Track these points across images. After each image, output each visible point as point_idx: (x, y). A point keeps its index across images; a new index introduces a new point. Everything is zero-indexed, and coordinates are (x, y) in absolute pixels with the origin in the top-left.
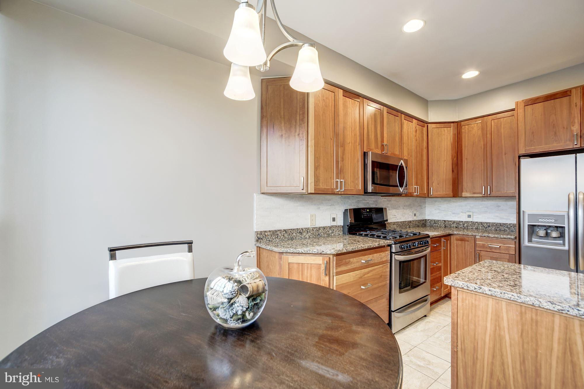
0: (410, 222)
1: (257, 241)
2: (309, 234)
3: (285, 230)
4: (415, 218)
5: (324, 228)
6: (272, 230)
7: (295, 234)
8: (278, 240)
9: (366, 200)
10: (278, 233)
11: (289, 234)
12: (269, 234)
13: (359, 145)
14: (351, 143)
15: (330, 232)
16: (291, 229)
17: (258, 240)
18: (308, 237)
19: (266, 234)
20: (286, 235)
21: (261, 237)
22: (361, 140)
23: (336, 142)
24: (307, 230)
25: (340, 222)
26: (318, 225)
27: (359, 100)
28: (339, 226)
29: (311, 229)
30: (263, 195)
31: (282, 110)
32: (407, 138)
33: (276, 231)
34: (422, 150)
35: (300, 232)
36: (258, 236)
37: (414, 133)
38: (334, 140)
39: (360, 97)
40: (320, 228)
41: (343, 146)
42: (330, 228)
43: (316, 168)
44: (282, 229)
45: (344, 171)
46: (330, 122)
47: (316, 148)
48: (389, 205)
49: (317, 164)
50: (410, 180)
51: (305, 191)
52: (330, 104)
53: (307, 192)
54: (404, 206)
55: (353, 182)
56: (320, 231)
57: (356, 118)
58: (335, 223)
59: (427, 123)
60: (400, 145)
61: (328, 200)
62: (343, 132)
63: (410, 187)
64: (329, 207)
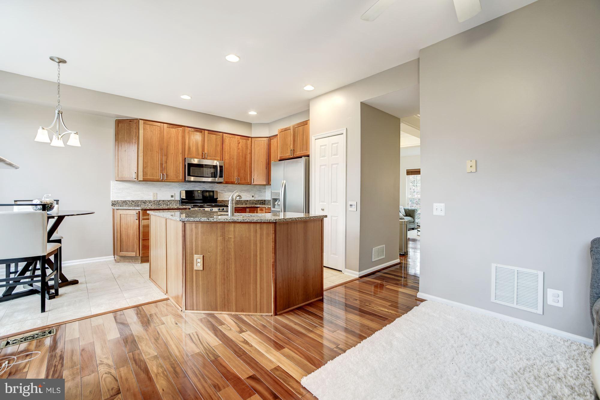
0: (247, 201)
1: (112, 205)
2: (151, 204)
4: (253, 199)
5: (163, 201)
6: (123, 200)
7: (140, 203)
9: (203, 186)
11: (136, 203)
12: (120, 202)
13: (181, 154)
14: (174, 153)
15: (169, 203)
16: (137, 201)
19: (119, 202)
20: (133, 203)
21: (114, 204)
22: (182, 151)
23: (160, 153)
24: (150, 201)
25: (178, 198)
26: (158, 199)
27: (181, 129)
28: (176, 200)
29: (153, 201)
30: (117, 181)
31: (126, 137)
32: (229, 148)
33: (126, 201)
34: (246, 155)
35: (144, 202)
36: (113, 203)
37: (236, 145)
38: (159, 152)
39: (182, 127)
40: (160, 201)
41: (167, 155)
42: (169, 201)
43: (144, 168)
44: (131, 200)
45: (167, 169)
46: (156, 143)
47: (145, 157)
48: (225, 190)
49: (145, 166)
50: (232, 174)
51: (136, 180)
52: (157, 133)
53: (137, 180)
54: (241, 190)
55: (175, 175)
56: (160, 202)
57: (179, 139)
58: (173, 199)
59: (252, 138)
60: (221, 153)
61: (169, 185)
62: (167, 147)
63: (232, 178)
64: (169, 189)
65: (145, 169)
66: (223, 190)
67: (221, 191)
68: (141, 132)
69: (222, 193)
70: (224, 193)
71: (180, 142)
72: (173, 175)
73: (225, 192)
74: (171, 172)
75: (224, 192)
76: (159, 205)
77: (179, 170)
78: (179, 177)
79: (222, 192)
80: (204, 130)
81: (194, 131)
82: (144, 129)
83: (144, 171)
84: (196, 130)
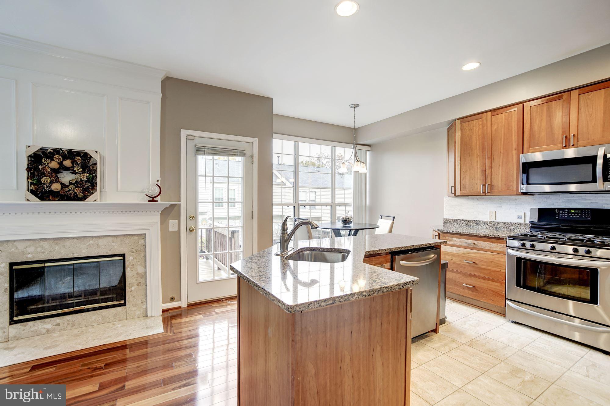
2: (486, 226)
3: (463, 220)
5: (504, 223)
7: (472, 224)
8: (458, 226)
10: (459, 221)
11: (467, 223)
12: (452, 221)
14: (503, 151)
15: (513, 227)
16: (469, 220)
17: (445, 223)
18: (485, 228)
19: (450, 221)
20: (464, 223)
23: (482, 156)
24: (485, 223)
25: (526, 221)
26: (497, 221)
27: (516, 109)
28: (524, 223)
29: (489, 222)
30: (450, 198)
31: (451, 145)
33: (457, 220)
35: (477, 223)
36: (445, 221)
38: (480, 155)
39: (518, 105)
40: (498, 223)
41: (491, 157)
42: (513, 224)
45: (493, 177)
46: (476, 143)
47: (462, 165)
49: (463, 176)
51: (453, 195)
52: (477, 129)
53: (455, 195)
55: (505, 185)
56: (499, 225)
57: (512, 127)
58: (522, 221)
61: (514, 200)
64: (515, 206)
65: (463, 180)
68: (459, 134)
71: (514, 132)
72: (502, 185)
74: (498, 181)
76: (498, 229)
77: (513, 177)
78: (513, 187)
80: (569, 91)
81: (543, 102)
82: (461, 130)
83: (462, 184)
84: (548, 100)
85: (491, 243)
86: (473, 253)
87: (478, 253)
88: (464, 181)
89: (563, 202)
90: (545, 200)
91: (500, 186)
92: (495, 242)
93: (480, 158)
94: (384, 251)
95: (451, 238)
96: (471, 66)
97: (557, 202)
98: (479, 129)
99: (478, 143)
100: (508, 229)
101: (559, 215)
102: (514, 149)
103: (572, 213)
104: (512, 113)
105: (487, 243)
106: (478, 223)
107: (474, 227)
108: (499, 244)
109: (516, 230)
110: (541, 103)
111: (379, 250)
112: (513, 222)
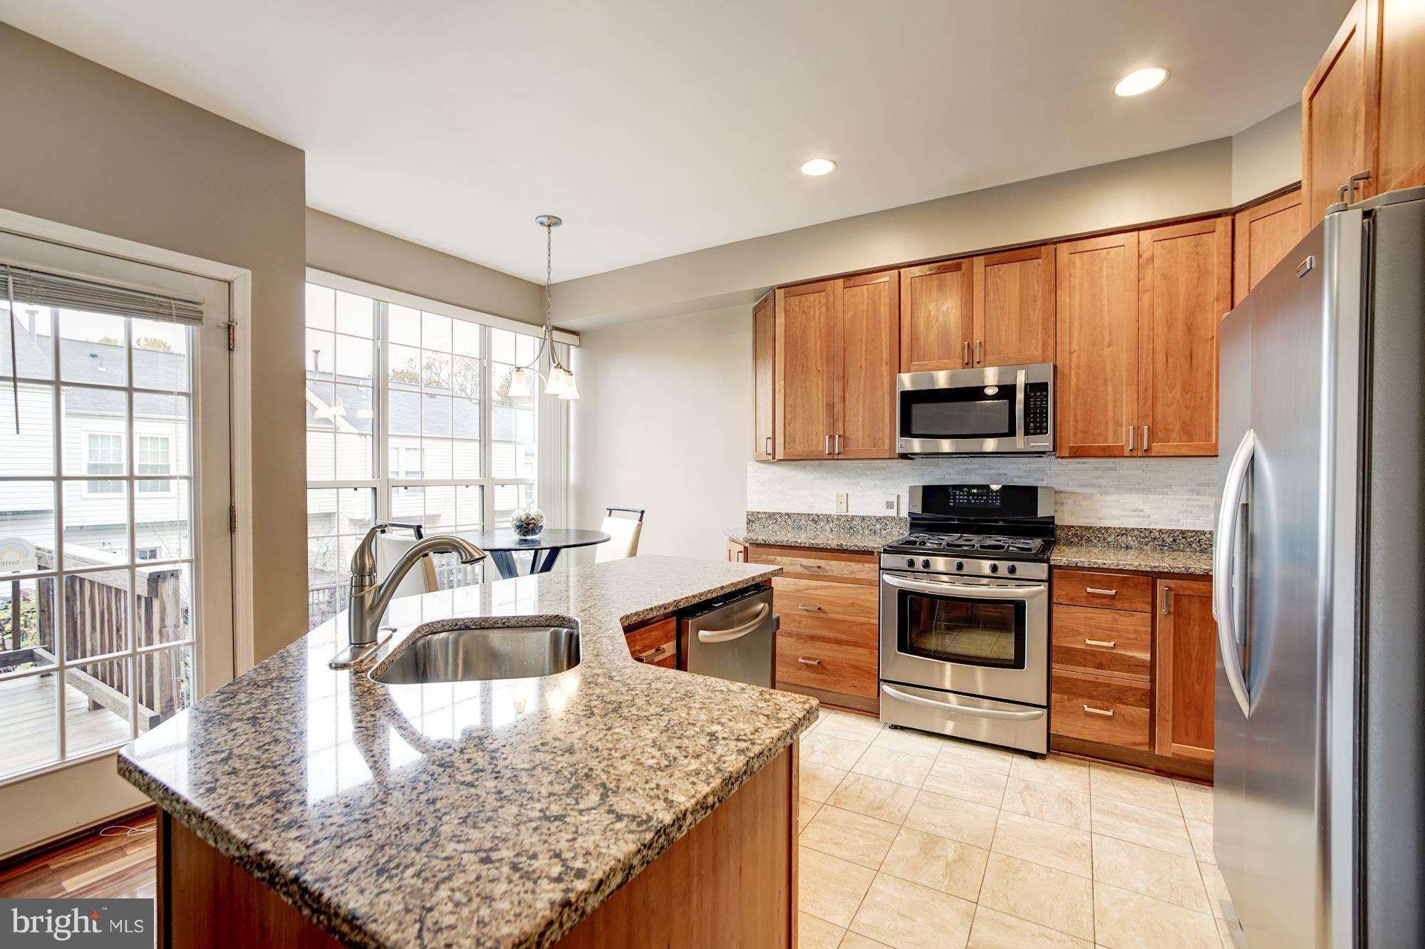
1: (748, 524)
2: (831, 525)
3: (787, 514)
5: (863, 518)
6: (769, 512)
7: (803, 522)
8: (776, 527)
10: (777, 516)
11: (795, 521)
12: (763, 516)
13: (887, 364)
14: (866, 366)
15: (878, 526)
16: (798, 514)
17: (749, 522)
18: (828, 530)
20: (789, 521)
21: (753, 519)
23: (827, 373)
24: (828, 518)
25: (902, 512)
26: (850, 513)
27: (887, 278)
28: (899, 518)
29: (835, 517)
30: (761, 465)
31: (762, 344)
33: (774, 514)
35: (813, 520)
36: (750, 517)
37: (1131, 276)
38: (823, 371)
39: (890, 272)
40: (853, 518)
41: (844, 377)
42: (878, 520)
44: (784, 512)
45: (847, 419)
46: (815, 343)
47: (788, 391)
48: (1104, 482)
49: (790, 417)
50: (1105, 411)
51: (770, 457)
52: (817, 314)
53: (774, 458)
54: (1202, 485)
55: (869, 437)
56: (855, 522)
57: (880, 316)
58: (893, 513)
59: (1233, 213)
60: (1045, 330)
61: (880, 470)
62: (845, 351)
63: (1106, 429)
64: (881, 482)
65: (789, 425)
66: (1092, 486)
67: (1082, 486)
68: (780, 320)
69: (1088, 497)
70: (1098, 496)
71: (883, 326)
72: (863, 437)
73: (1106, 493)
74: (858, 430)
75: (1095, 491)
76: (851, 531)
77: (883, 421)
78: (883, 443)
79: (1088, 490)
80: (971, 256)
81: (933, 272)
82: (786, 312)
83: (787, 433)
84: (939, 268)
85: (852, 564)
86: (816, 588)
87: (826, 587)
88: (792, 426)
89: (959, 473)
90: (930, 469)
91: (860, 439)
92: (858, 562)
93: (822, 377)
94: (662, 609)
95: (772, 557)
96: (818, 167)
97: (950, 474)
98: (821, 313)
99: (818, 345)
100: (871, 530)
101: (955, 499)
102: (884, 361)
103: (974, 494)
104: (879, 286)
105: (843, 563)
106: (815, 519)
107: (808, 528)
108: (866, 565)
109: (883, 532)
110: (928, 273)
111: (651, 609)
112: (878, 515)
